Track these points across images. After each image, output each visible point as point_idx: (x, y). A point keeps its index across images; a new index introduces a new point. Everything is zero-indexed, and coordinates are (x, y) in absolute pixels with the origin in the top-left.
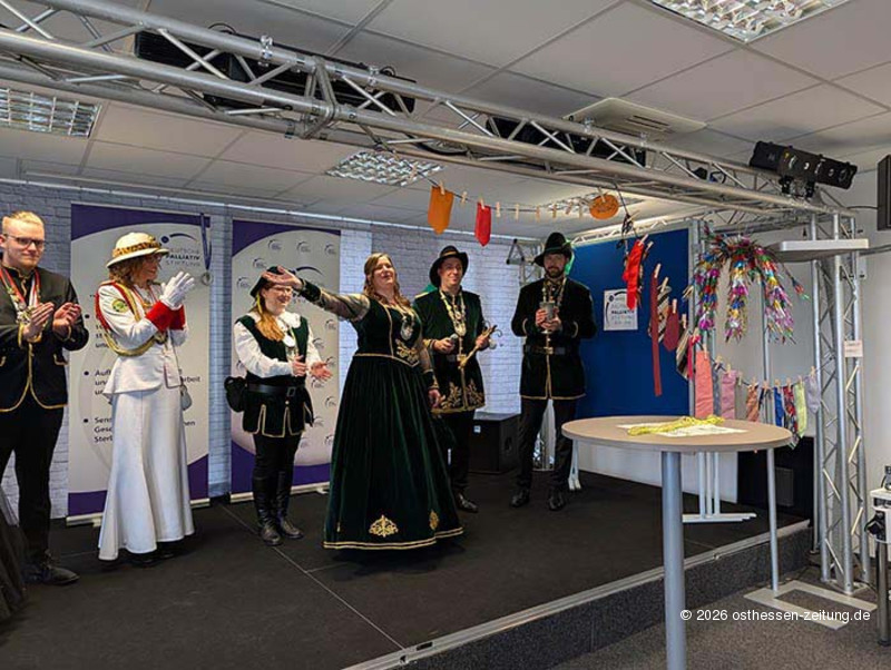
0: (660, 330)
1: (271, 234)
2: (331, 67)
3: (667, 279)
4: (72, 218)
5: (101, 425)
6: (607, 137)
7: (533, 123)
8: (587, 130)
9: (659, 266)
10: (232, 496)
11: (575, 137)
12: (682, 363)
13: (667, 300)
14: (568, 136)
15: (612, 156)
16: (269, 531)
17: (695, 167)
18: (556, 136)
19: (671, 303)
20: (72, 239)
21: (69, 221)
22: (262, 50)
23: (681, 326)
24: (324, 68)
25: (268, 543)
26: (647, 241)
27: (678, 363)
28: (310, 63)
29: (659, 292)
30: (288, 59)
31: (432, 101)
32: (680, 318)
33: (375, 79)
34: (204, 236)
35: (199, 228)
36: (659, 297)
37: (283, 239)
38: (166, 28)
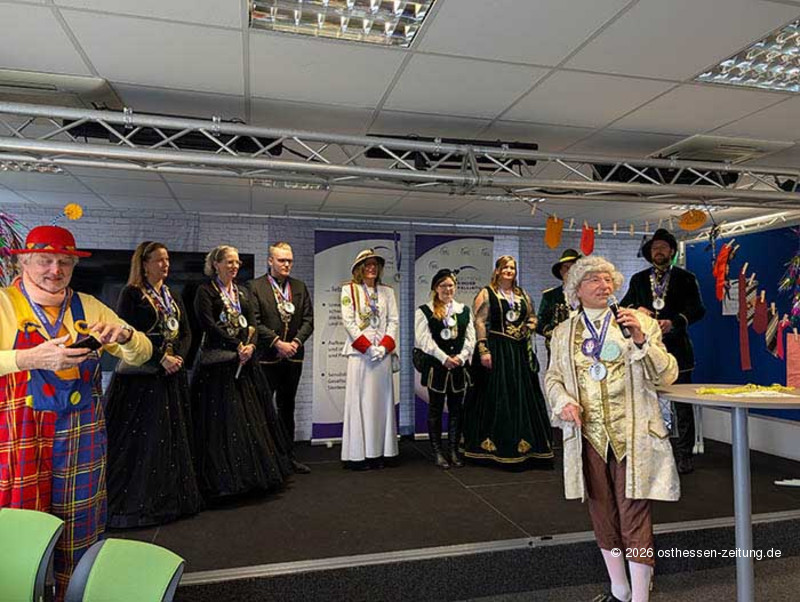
0: (749, 315)
1: (442, 243)
2: (477, 149)
3: (754, 275)
4: (316, 239)
5: (332, 378)
6: (691, 166)
7: (626, 165)
8: (673, 163)
9: (747, 264)
10: (416, 435)
11: (664, 170)
12: (771, 343)
13: (755, 292)
14: (657, 170)
15: (697, 181)
16: (440, 459)
17: (783, 180)
18: (645, 173)
19: (759, 294)
20: (316, 253)
21: (313, 241)
22: (436, 147)
23: (770, 312)
24: (472, 151)
25: (440, 467)
26: (733, 245)
27: (768, 344)
28: (464, 149)
29: (747, 285)
30: (451, 149)
31: (547, 160)
32: (770, 306)
33: (506, 153)
34: (396, 247)
35: (393, 242)
36: (747, 289)
37: (450, 246)
38: (382, 144)
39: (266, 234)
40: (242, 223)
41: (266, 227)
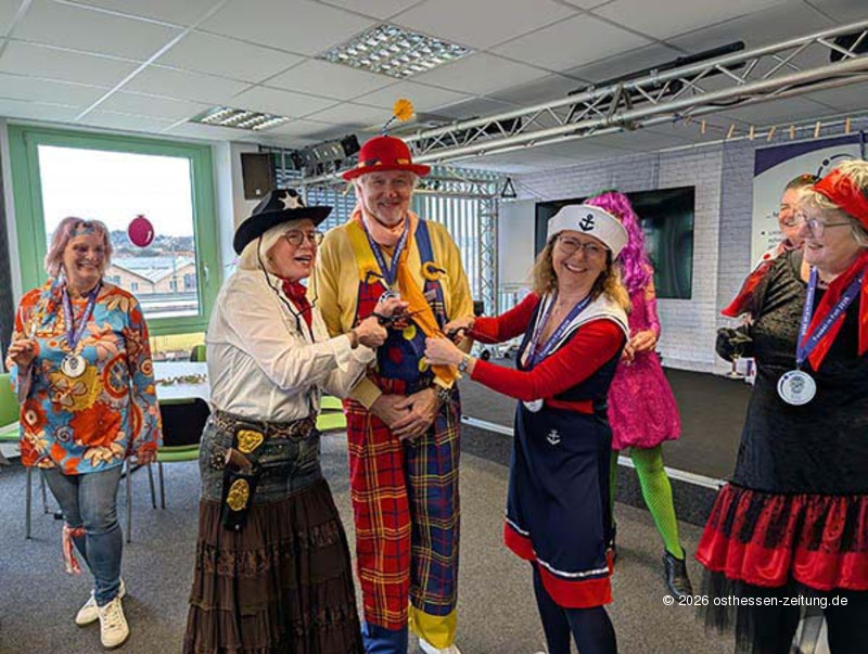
2: (626, 85)
4: (756, 159)
20: (756, 175)
21: (754, 163)
30: (603, 93)
34: (863, 150)
39: (720, 160)
40: (697, 153)
41: (721, 153)
